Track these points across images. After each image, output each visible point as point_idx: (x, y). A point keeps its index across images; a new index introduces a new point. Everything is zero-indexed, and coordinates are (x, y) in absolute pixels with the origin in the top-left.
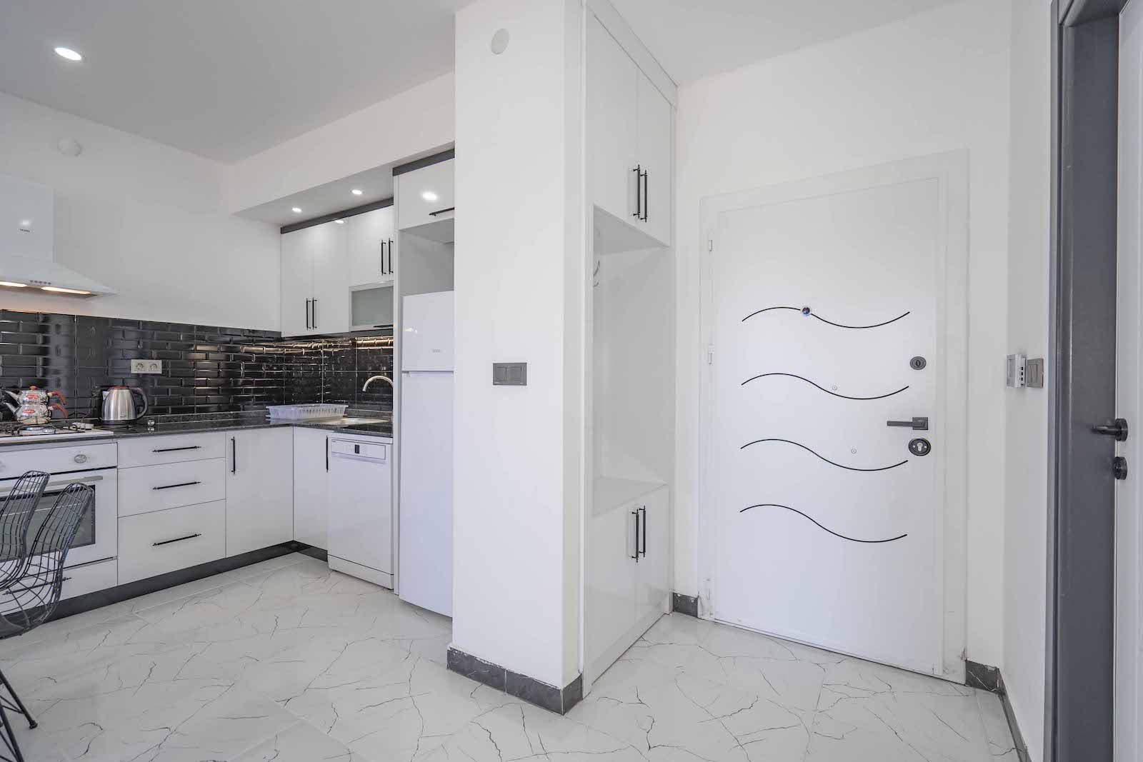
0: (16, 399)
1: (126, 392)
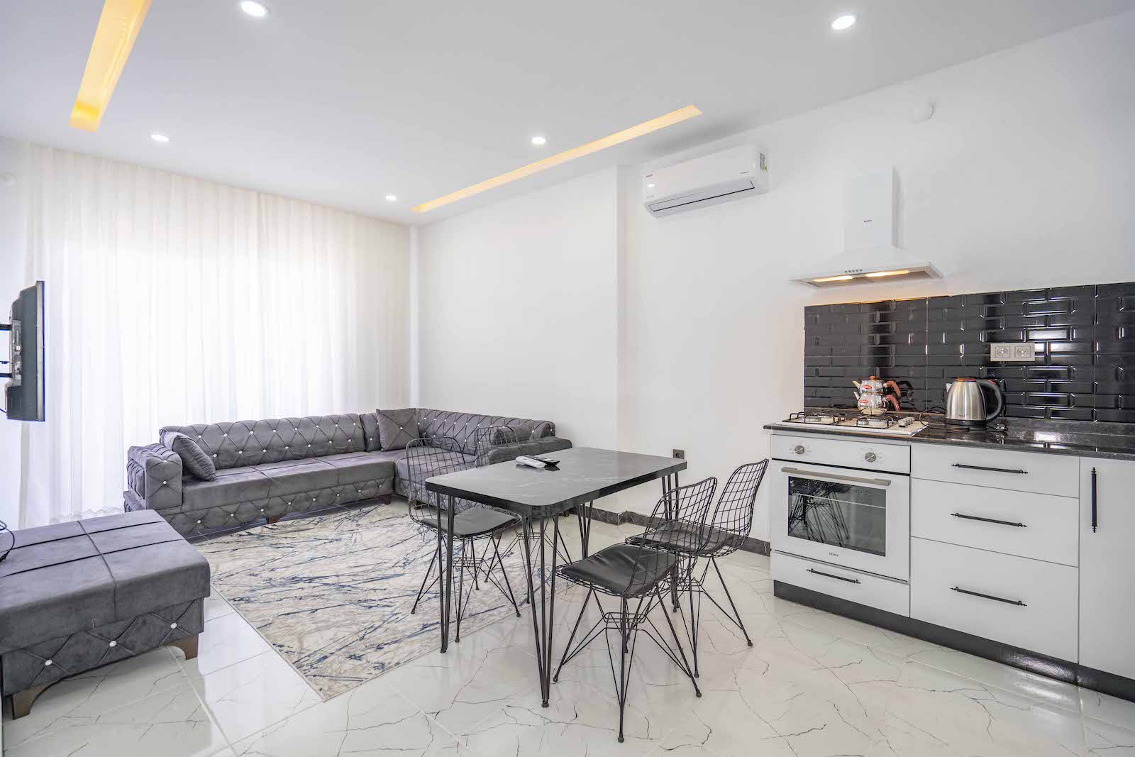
0: (858, 387)
1: (972, 386)
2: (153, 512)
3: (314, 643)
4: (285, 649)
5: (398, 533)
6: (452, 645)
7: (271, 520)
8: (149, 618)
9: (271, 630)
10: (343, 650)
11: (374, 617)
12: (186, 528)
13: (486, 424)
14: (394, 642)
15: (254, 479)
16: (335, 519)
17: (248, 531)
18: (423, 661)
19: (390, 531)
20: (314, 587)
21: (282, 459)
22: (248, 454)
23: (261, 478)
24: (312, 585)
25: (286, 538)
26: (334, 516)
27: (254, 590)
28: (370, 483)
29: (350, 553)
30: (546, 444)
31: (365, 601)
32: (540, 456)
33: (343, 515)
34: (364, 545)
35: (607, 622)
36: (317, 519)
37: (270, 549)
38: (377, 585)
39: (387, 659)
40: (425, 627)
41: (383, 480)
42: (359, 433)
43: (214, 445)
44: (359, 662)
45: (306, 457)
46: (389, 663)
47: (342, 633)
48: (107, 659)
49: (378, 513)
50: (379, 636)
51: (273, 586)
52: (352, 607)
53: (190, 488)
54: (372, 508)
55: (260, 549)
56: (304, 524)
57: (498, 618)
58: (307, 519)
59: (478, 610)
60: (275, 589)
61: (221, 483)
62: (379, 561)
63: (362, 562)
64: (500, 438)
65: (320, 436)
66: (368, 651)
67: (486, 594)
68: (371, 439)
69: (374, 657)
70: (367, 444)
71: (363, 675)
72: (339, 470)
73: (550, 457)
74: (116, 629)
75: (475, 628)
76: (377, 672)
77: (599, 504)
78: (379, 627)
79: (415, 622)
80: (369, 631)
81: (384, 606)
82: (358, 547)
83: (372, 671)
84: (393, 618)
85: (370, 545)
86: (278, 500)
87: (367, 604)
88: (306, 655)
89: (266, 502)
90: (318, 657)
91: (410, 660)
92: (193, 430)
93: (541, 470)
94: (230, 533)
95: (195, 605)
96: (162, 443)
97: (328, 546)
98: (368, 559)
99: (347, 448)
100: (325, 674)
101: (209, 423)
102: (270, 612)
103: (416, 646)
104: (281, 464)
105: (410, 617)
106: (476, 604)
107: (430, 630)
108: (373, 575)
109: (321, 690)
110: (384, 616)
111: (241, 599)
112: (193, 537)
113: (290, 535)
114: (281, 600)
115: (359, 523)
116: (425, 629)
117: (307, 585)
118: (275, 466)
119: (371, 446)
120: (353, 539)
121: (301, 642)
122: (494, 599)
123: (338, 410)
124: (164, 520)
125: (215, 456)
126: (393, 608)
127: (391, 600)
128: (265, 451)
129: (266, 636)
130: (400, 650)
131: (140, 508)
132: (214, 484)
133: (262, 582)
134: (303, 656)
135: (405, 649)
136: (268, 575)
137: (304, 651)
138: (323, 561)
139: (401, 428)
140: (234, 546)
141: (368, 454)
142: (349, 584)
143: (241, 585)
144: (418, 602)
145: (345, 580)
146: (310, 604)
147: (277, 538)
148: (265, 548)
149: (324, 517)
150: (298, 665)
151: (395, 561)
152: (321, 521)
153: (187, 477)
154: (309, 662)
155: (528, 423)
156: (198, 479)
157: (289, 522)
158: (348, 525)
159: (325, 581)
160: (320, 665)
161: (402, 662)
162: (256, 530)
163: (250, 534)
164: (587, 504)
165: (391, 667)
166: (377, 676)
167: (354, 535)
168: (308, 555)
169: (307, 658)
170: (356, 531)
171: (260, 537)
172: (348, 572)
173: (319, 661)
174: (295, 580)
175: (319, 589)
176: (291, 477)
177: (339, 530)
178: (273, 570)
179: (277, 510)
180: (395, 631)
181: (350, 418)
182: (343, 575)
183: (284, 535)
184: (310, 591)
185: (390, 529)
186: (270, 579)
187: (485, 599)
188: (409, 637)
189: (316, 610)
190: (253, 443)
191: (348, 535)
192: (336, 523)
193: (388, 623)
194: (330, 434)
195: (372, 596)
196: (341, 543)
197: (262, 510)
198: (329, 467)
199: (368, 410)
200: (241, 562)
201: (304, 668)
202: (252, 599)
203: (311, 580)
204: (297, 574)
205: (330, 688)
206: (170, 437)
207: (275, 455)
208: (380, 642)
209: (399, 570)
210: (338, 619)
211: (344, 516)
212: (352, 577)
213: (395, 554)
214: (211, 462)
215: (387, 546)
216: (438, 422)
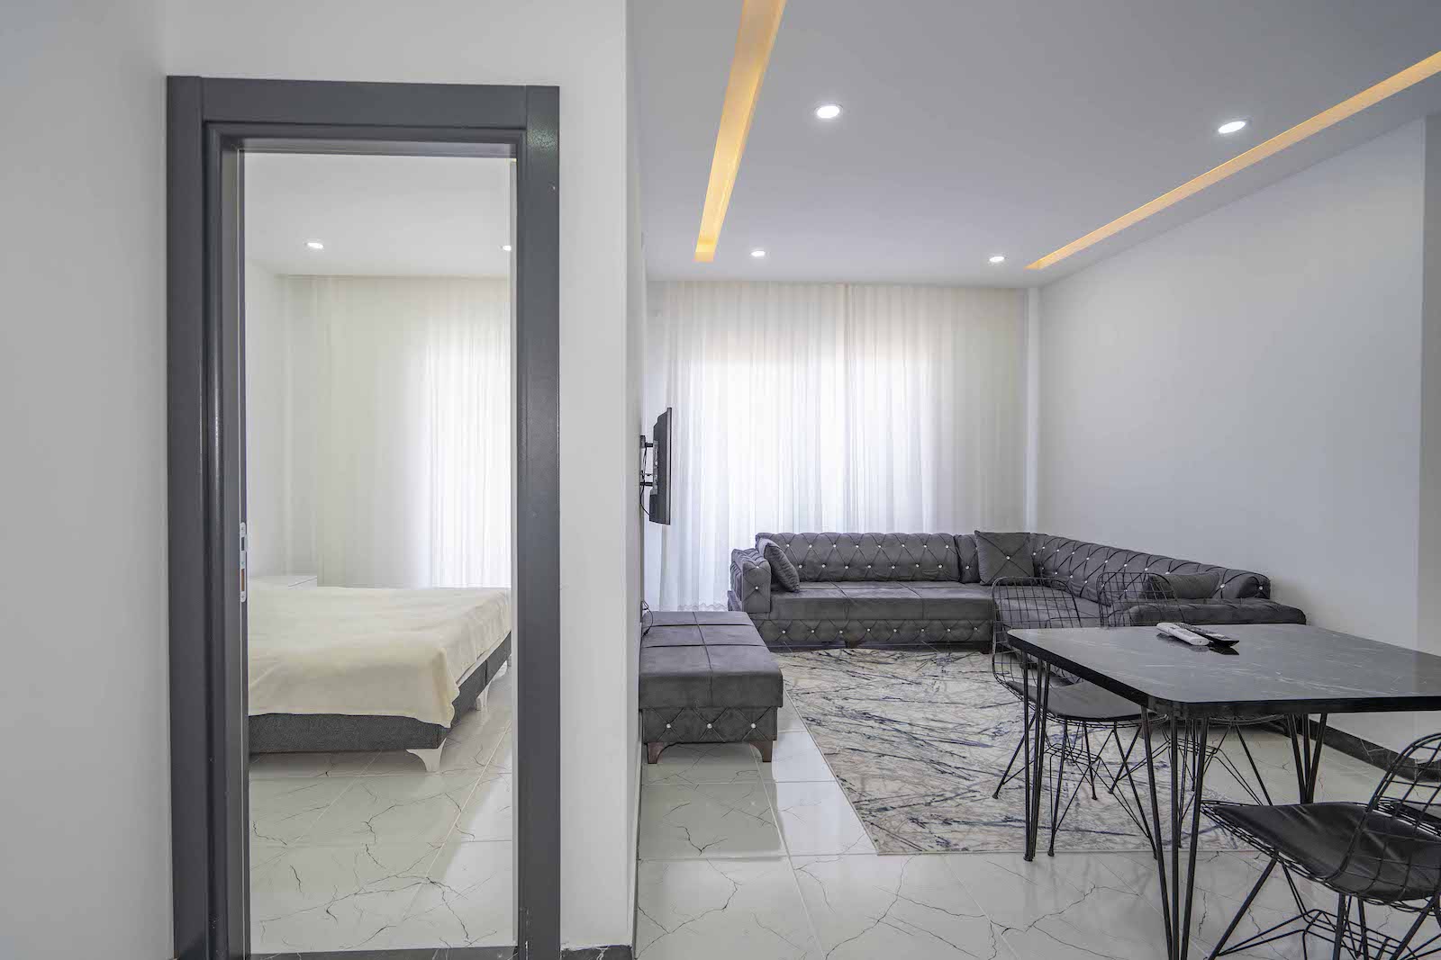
2: (745, 615)
3: (877, 789)
4: (848, 785)
5: (994, 694)
6: (1041, 856)
7: (851, 644)
8: (736, 712)
9: (836, 761)
10: (906, 809)
11: (947, 785)
12: (772, 636)
13: (1137, 566)
14: (966, 823)
15: (834, 596)
16: (918, 658)
17: (827, 651)
18: (996, 858)
19: (983, 688)
20: (885, 729)
21: (865, 579)
22: (831, 569)
23: (841, 597)
24: (883, 726)
25: (863, 667)
26: (916, 654)
27: (825, 715)
28: (962, 622)
29: (929, 702)
30: (1244, 610)
31: (939, 763)
32: (1203, 628)
33: (928, 655)
34: (947, 697)
35: (1311, 924)
36: (898, 654)
37: (846, 676)
38: (956, 749)
39: (955, 838)
40: (1008, 819)
41: (979, 622)
42: (952, 558)
43: (799, 556)
44: (920, 829)
45: (889, 580)
46: (956, 845)
47: (907, 789)
48: (705, 738)
49: (971, 663)
50: (949, 809)
51: (845, 716)
52: (922, 766)
53: (777, 597)
54: (964, 654)
55: (836, 673)
56: (883, 657)
57: (1118, 848)
58: (887, 652)
59: (1090, 826)
60: (845, 720)
61: (804, 596)
62: (963, 722)
63: (941, 716)
64: (1156, 589)
65: (905, 558)
66: (933, 821)
67: (1107, 808)
68: (968, 568)
69: (940, 830)
70: (962, 573)
71: (922, 845)
72: (923, 601)
73: (1220, 632)
74: (711, 714)
75: (1080, 849)
76: (939, 848)
77: (1339, 722)
78: (951, 798)
79: (997, 809)
80: (937, 799)
81: (960, 777)
82: (940, 698)
83: (934, 844)
84: (969, 795)
85: (956, 699)
86: (857, 624)
87: (940, 768)
88: (867, 799)
89: (845, 623)
90: (878, 805)
91: (981, 852)
92: (782, 539)
93: (1199, 648)
94: (811, 650)
95: (771, 711)
96: (757, 549)
97: (906, 687)
98: (949, 715)
99: (938, 575)
100: (883, 827)
101: (797, 532)
102: (838, 742)
103: (993, 838)
104: (865, 585)
105: (991, 801)
106: (1089, 818)
107: (1014, 827)
108: (953, 736)
109: (876, 841)
110: (959, 788)
111: (813, 720)
112: (776, 646)
113: (867, 665)
114: (850, 732)
115: (944, 669)
116: (1008, 823)
117: (877, 725)
118: (857, 585)
119: (967, 576)
120: (935, 687)
121: (862, 783)
122: (1121, 820)
123: (927, 529)
124: (752, 624)
125: (800, 567)
126: (971, 783)
127: (971, 773)
128: (847, 567)
129: (831, 764)
130: (971, 836)
131: (738, 609)
132: (798, 597)
133: (834, 708)
134: (863, 798)
135: (976, 837)
136: (840, 702)
137: (864, 794)
138: (899, 704)
139: (1008, 558)
140: (813, 663)
141: (963, 585)
142: (924, 738)
143: (816, 706)
144: (1003, 787)
145: (918, 732)
146: (878, 746)
147: (855, 666)
148: (841, 673)
149: (907, 654)
150: (858, 806)
151: (984, 727)
152: (903, 657)
153: (774, 586)
154: (869, 807)
155: (1212, 573)
156: (785, 589)
157: (868, 651)
158: (932, 669)
159: (897, 727)
160: (879, 815)
161: (971, 849)
162: (835, 652)
163: (828, 655)
164: (1316, 718)
165: (957, 850)
166: (938, 853)
167: (938, 682)
168: (883, 692)
169: (867, 803)
170: (941, 678)
171: (838, 660)
172: (923, 723)
173: (879, 810)
174: (866, 715)
175: (890, 733)
176: (870, 600)
177: (920, 672)
178: (846, 699)
179: (858, 635)
180: (968, 811)
181: (942, 538)
182: (918, 726)
183: (862, 664)
184: (881, 732)
185: (983, 685)
186: (842, 708)
187: (1105, 815)
188: (985, 824)
189: (883, 755)
190: (835, 558)
191: (930, 681)
192: (919, 664)
193: (963, 798)
194: (917, 555)
195: (947, 760)
196: (921, 688)
197: (841, 632)
198: (913, 596)
199: (966, 531)
200: (816, 683)
201: (863, 811)
202: (823, 723)
203: (882, 721)
204: (868, 710)
205: (885, 843)
206: (764, 542)
207: (856, 573)
208: (949, 816)
209: (985, 739)
210: (906, 773)
211: (929, 657)
212: (927, 731)
213: (987, 718)
214: (796, 573)
215: (975, 705)
216: (1062, 554)
